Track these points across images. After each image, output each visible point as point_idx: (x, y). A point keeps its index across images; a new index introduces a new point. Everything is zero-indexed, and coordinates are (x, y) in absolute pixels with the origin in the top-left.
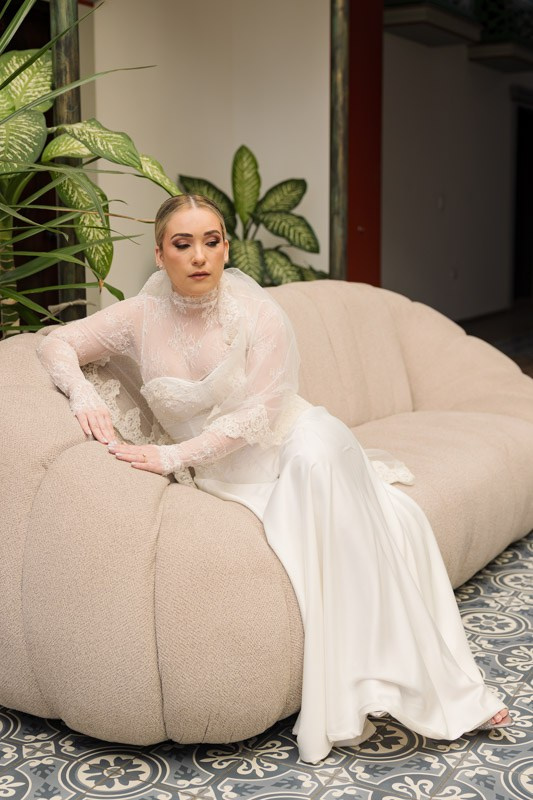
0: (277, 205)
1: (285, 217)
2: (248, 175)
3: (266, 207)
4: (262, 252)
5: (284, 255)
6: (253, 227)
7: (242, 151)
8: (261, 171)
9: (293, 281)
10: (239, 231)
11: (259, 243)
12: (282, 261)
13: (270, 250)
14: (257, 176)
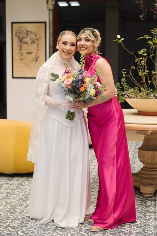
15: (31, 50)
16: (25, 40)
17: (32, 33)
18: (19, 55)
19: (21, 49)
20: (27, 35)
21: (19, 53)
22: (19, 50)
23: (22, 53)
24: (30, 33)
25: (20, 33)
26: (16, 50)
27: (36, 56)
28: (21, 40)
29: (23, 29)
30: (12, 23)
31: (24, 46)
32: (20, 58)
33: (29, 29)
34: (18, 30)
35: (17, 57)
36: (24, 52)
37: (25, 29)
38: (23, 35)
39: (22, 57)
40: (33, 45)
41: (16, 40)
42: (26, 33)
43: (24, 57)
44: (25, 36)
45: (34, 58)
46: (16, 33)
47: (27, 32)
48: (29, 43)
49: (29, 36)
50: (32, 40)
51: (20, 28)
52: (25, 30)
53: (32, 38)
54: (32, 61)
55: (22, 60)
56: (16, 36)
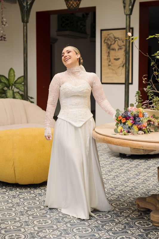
0: (20, 81)
1: (20, 84)
2: (12, 75)
3: (17, 82)
4: (14, 93)
5: (19, 93)
6: (13, 87)
7: (11, 69)
8: (15, 74)
9: (21, 99)
10: (10, 88)
11: (13, 91)
12: (18, 94)
13: (16, 92)
14: (14, 75)
15: (118, 56)
16: (112, 47)
17: (119, 39)
18: (107, 61)
19: (109, 56)
20: (115, 42)
21: (107, 59)
22: (107, 56)
23: (110, 59)
24: (117, 39)
25: (108, 39)
26: (105, 57)
27: (123, 62)
28: (109, 47)
29: (111, 35)
30: (102, 30)
31: (112, 52)
32: (108, 64)
33: (116, 36)
34: (107, 37)
35: (105, 63)
36: (112, 58)
37: (113, 35)
38: (111, 42)
39: (110, 63)
40: (120, 51)
41: (104, 47)
42: (114, 40)
43: (112, 63)
44: (113, 43)
45: (121, 64)
46: (105, 40)
47: (115, 38)
48: (117, 49)
49: (117, 42)
50: (120, 46)
51: (108, 35)
52: (113, 37)
53: (119, 44)
54: (119, 67)
55: (110, 66)
56: (105, 43)
